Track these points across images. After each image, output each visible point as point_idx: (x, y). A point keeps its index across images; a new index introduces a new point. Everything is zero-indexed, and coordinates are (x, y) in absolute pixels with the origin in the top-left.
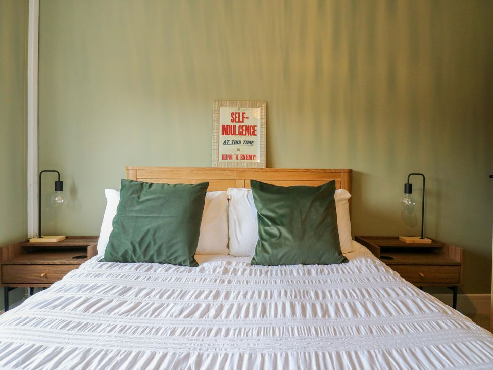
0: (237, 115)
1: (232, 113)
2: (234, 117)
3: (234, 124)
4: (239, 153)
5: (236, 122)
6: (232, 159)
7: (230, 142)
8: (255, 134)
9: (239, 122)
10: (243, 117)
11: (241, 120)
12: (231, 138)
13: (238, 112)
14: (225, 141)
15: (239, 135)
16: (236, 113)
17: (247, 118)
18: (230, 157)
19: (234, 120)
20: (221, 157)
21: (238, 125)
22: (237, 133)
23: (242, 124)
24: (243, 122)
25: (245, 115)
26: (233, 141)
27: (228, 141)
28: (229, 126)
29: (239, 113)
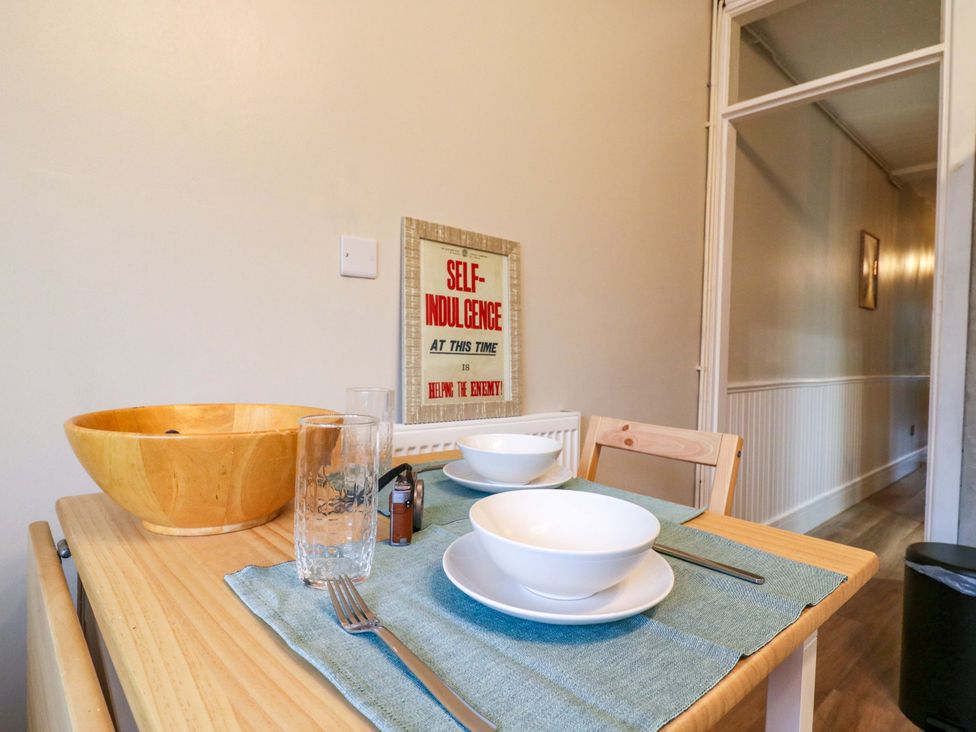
0: (461, 267)
1: (450, 262)
2: (454, 272)
3: (454, 293)
4: (469, 377)
5: (459, 289)
6: (451, 395)
7: (447, 347)
8: (499, 325)
9: (467, 289)
10: (474, 278)
11: (469, 285)
12: (448, 333)
13: (463, 259)
14: (436, 342)
15: (468, 327)
16: (459, 263)
17: (482, 280)
18: (448, 388)
19: (453, 284)
20: (425, 391)
21: (462, 296)
22: (462, 321)
23: (471, 296)
24: (473, 290)
25: (478, 273)
26: (453, 342)
27: (443, 342)
28: (443, 297)
29: (465, 264)
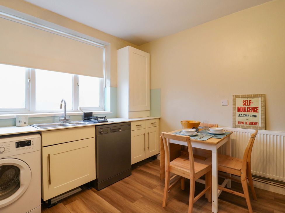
0: (246, 102)
1: (243, 101)
2: (245, 103)
3: (245, 106)
4: (248, 121)
5: (246, 105)
6: (243, 124)
7: (242, 116)
8: (258, 111)
9: (248, 105)
10: (250, 103)
11: (249, 104)
12: (243, 113)
13: (247, 100)
14: (240, 115)
15: (248, 112)
16: (246, 101)
17: (253, 103)
18: (243, 123)
19: (244, 104)
20: (237, 123)
21: (247, 107)
22: (246, 111)
23: (249, 106)
24: (250, 105)
25: (251, 102)
26: (244, 115)
27: (241, 115)
28: (242, 107)
29: (248, 101)
